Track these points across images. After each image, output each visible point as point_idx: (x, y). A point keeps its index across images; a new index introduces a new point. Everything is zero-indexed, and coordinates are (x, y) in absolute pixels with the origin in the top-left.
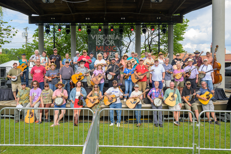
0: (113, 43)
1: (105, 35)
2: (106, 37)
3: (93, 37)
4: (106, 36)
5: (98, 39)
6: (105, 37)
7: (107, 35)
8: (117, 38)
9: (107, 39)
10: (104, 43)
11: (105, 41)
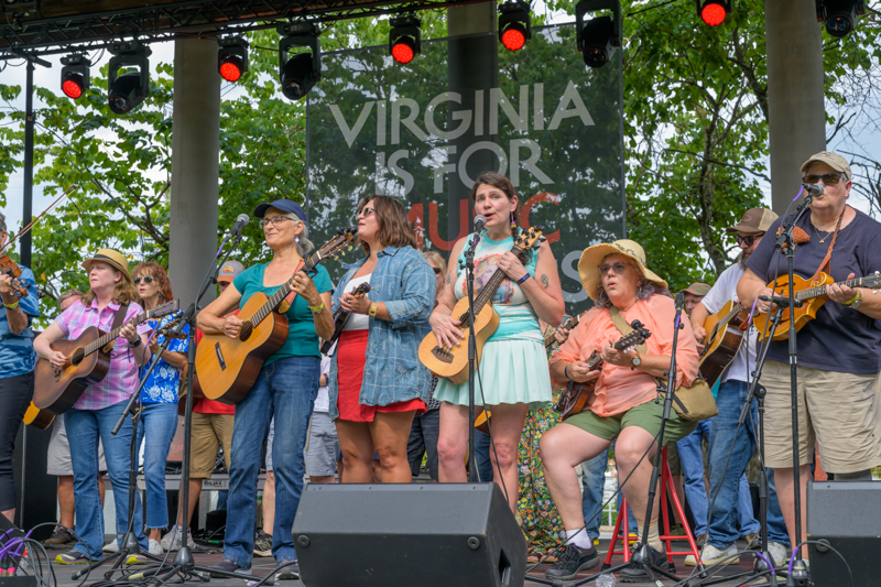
0: (530, 165)
1: (456, 97)
2: (465, 116)
3: (351, 123)
4: (468, 104)
5: (395, 140)
6: (456, 115)
7: (479, 95)
8: (573, 113)
9: (479, 131)
10: (452, 168)
11: (461, 151)
